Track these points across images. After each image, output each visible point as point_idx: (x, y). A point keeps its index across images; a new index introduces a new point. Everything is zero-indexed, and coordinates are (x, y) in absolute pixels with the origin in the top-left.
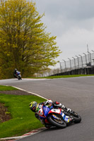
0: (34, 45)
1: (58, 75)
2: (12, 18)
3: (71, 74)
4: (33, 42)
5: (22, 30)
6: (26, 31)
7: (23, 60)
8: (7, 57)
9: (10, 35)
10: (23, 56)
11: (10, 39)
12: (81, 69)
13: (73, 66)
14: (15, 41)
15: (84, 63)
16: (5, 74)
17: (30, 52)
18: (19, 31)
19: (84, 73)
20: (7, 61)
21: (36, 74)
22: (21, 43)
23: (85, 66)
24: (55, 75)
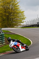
1: (25, 27)
2: (6, 2)
4: (15, 13)
5: (10, 8)
6: (12, 8)
8: (4, 19)
9: (5, 10)
10: (11, 19)
12: (35, 25)
13: (31, 23)
14: (7, 12)
15: (36, 22)
16: (3, 26)
17: (13, 17)
18: (9, 8)
19: (36, 26)
20: (4, 21)
22: (10, 13)
23: (36, 24)
24: (24, 27)
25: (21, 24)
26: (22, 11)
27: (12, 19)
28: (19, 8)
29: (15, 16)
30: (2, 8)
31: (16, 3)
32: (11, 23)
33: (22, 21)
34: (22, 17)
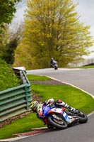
0: (68, 35)
1: (92, 64)
2: (46, 7)
4: (67, 32)
5: (56, 20)
6: (60, 20)
7: (57, 50)
8: (41, 47)
9: (44, 25)
10: (57, 46)
14: (49, 30)
16: (39, 64)
17: (64, 42)
18: (53, 21)
20: (42, 51)
21: (70, 64)
22: (55, 33)
25: (84, 57)
27: (62, 46)
30: (36, 20)
31: (70, 7)
32: (60, 55)
33: (85, 51)
34: (85, 41)
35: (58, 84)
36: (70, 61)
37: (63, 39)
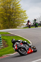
2: (7, 2)
3: (33, 26)
4: (16, 13)
6: (13, 8)
7: (12, 21)
9: (6, 10)
10: (12, 19)
11: (6, 12)
16: (4, 27)
18: (10, 8)
20: (5, 21)
21: (18, 27)
22: (11, 13)
23: (39, 23)
25: (24, 24)
26: (23, 10)
27: (14, 19)
28: (20, 7)
29: (17, 16)
31: (17, 2)
32: (13, 23)
33: (24, 21)
34: (24, 17)
35: (13, 35)
36: (18, 25)
37: (15, 16)
